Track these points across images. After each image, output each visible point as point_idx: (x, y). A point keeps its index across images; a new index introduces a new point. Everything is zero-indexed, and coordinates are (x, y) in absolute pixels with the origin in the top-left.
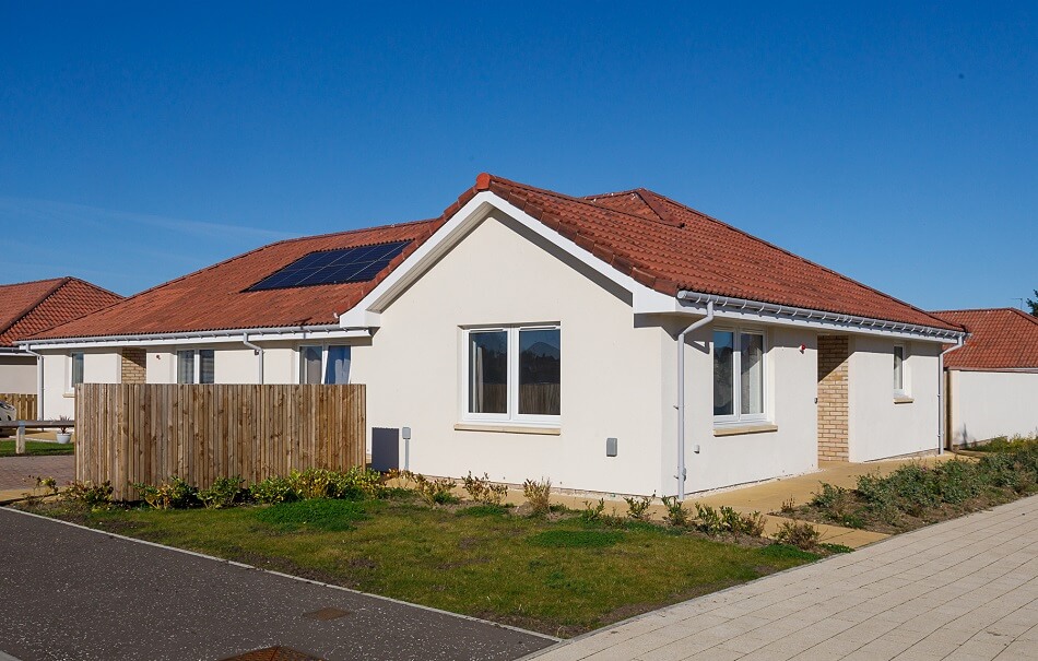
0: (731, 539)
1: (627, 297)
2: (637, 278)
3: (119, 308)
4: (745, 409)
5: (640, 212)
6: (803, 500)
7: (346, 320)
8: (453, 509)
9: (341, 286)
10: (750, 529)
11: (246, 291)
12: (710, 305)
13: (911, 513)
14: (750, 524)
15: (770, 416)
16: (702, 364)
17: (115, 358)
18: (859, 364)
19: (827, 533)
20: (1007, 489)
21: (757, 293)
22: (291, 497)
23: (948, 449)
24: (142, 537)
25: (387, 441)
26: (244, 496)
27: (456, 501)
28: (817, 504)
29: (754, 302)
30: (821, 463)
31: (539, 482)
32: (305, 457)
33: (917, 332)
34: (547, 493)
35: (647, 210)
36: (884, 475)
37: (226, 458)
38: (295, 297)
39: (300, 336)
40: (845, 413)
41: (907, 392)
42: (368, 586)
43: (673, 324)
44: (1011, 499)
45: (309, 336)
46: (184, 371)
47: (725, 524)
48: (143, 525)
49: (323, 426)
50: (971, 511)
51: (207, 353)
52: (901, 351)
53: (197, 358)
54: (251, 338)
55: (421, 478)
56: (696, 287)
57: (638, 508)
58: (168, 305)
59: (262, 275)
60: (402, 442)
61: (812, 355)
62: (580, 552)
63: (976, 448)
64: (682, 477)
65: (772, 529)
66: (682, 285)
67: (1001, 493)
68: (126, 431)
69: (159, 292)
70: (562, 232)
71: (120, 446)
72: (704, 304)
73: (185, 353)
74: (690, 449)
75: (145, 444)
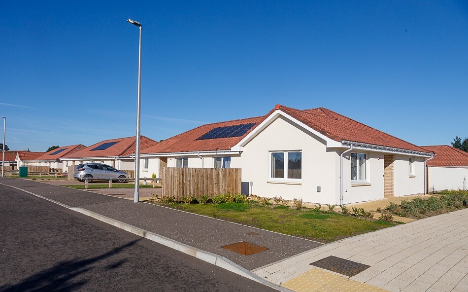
0: (364, 218)
1: (324, 142)
2: (328, 136)
3: (157, 145)
4: (360, 179)
5: (322, 115)
6: (383, 207)
7: (233, 149)
8: (272, 207)
9: (226, 138)
10: (369, 215)
11: (196, 140)
12: (352, 145)
13: (421, 213)
14: (369, 214)
15: (368, 181)
16: (348, 163)
17: (158, 160)
18: (397, 164)
19: (396, 218)
20: (453, 207)
21: (366, 141)
22: (223, 202)
23: (427, 193)
24: (188, 211)
25: (245, 186)
26: (210, 201)
27: (271, 205)
28: (388, 209)
29: (365, 143)
30: (385, 196)
31: (298, 200)
32: (225, 190)
33: (417, 153)
34: (301, 202)
35: (324, 114)
36: (410, 201)
37: (203, 190)
38: (212, 142)
39: (215, 154)
40: (392, 180)
41: (413, 174)
42: (260, 227)
43: (339, 151)
44: (454, 210)
45: (218, 154)
46: (179, 164)
47: (361, 214)
48: (187, 208)
49: (229, 181)
50: (441, 213)
51: (186, 159)
52: (411, 159)
53: (183, 160)
54: (200, 154)
55: (259, 197)
56: (347, 139)
57: (331, 208)
58: (173, 144)
59: (201, 135)
60: (250, 186)
61: (382, 161)
62: (318, 220)
63: (438, 193)
64: (342, 199)
65: (377, 216)
66: (343, 139)
67: (450, 208)
68: (178, 181)
69: (170, 140)
70: (303, 122)
71: (176, 186)
72: (350, 145)
73: (179, 159)
74: (344, 190)
75: (183, 185)
